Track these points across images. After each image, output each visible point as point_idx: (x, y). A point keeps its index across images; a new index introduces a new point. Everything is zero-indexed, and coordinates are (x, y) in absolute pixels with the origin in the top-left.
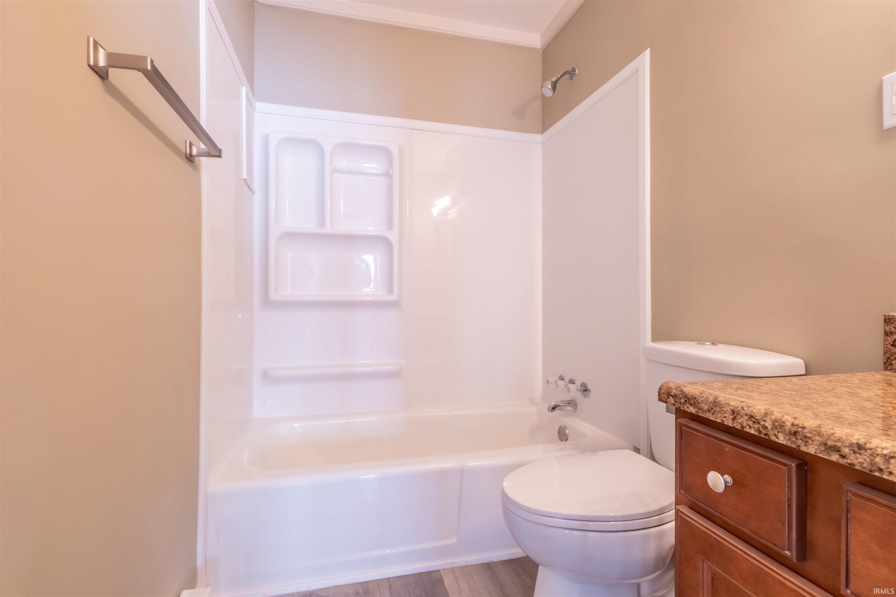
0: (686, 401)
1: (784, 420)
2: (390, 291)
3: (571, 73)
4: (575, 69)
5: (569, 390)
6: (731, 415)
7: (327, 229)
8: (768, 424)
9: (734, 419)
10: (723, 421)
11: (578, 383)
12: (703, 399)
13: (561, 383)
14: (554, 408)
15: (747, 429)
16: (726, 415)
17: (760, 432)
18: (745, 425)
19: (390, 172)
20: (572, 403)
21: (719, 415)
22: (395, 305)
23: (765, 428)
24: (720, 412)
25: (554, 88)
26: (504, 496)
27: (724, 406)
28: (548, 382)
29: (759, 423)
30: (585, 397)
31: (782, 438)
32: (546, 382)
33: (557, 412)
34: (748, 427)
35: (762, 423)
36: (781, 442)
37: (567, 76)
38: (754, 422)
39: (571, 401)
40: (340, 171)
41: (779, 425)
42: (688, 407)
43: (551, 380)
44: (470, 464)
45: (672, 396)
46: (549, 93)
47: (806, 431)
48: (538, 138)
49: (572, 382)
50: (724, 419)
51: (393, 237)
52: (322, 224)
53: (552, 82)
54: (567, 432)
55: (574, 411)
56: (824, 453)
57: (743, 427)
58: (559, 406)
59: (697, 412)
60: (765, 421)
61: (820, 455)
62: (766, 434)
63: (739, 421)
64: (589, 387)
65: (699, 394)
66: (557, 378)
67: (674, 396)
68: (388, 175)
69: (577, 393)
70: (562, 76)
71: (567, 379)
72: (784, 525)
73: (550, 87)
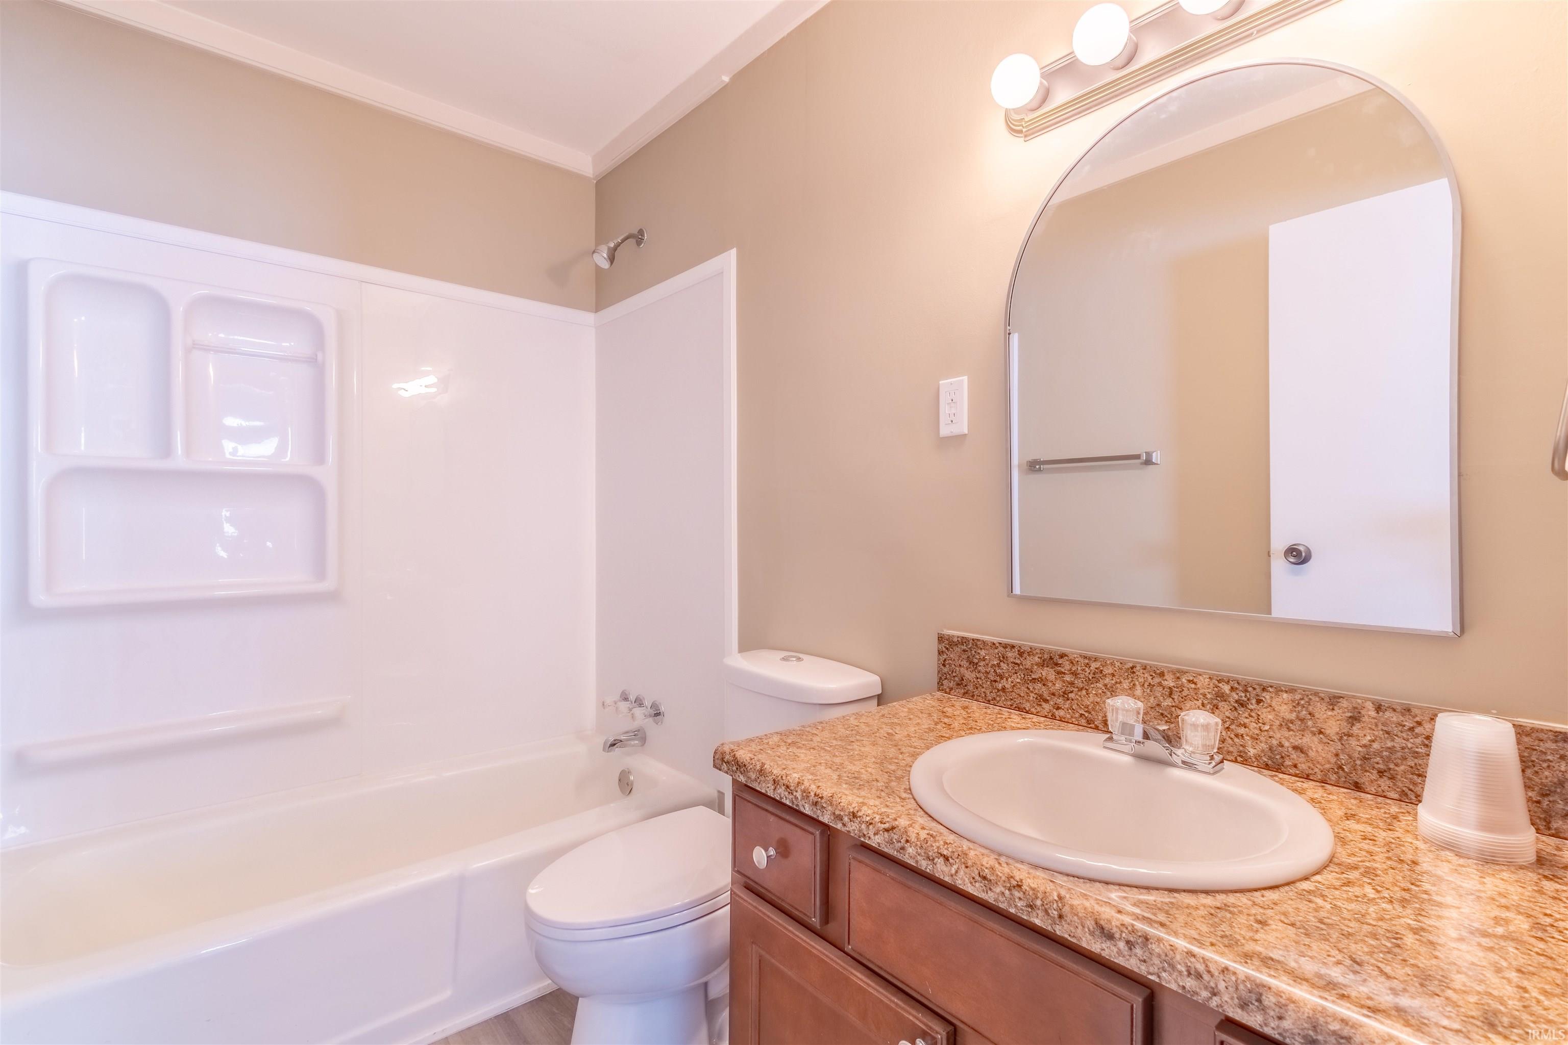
0: (737, 769)
1: (810, 791)
2: (320, 573)
3: (638, 238)
4: (643, 232)
5: (633, 717)
6: (773, 785)
7: (179, 460)
8: (799, 795)
9: (774, 790)
10: (766, 791)
11: (648, 703)
12: (751, 766)
13: (623, 706)
14: (613, 745)
15: (784, 801)
16: (769, 785)
17: (793, 803)
18: (782, 795)
19: (320, 356)
20: (640, 736)
21: (764, 785)
22: (332, 597)
23: (796, 798)
24: (764, 782)
25: (612, 259)
26: (529, 915)
27: (768, 775)
28: (603, 705)
29: (792, 794)
30: (657, 724)
31: (807, 809)
32: (601, 704)
33: (617, 750)
34: (785, 798)
35: (795, 794)
36: (807, 812)
37: (632, 241)
38: (789, 793)
39: (639, 731)
40: (206, 349)
41: (806, 793)
42: (739, 776)
43: (609, 701)
44: (475, 866)
45: (726, 763)
46: (605, 265)
47: (823, 801)
48: (589, 318)
49: (639, 702)
50: (767, 790)
51: (326, 475)
52: (167, 450)
53: (609, 248)
54: (632, 778)
55: (643, 745)
56: (833, 822)
57: (781, 798)
58: (621, 741)
59: (746, 781)
60: (796, 791)
61: (831, 824)
62: (797, 805)
63: (778, 792)
64: (663, 709)
65: (749, 761)
66: (617, 697)
67: (728, 763)
68: (315, 362)
69: (647, 720)
70: (623, 241)
71: (632, 698)
72: (811, 893)
73: (605, 255)
